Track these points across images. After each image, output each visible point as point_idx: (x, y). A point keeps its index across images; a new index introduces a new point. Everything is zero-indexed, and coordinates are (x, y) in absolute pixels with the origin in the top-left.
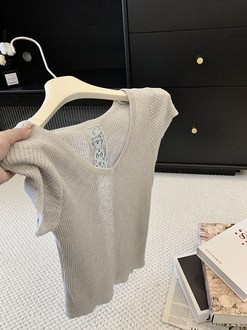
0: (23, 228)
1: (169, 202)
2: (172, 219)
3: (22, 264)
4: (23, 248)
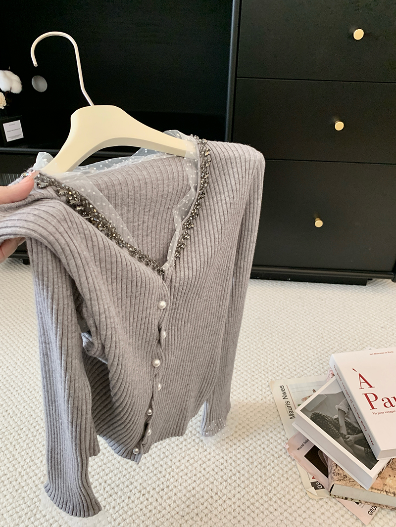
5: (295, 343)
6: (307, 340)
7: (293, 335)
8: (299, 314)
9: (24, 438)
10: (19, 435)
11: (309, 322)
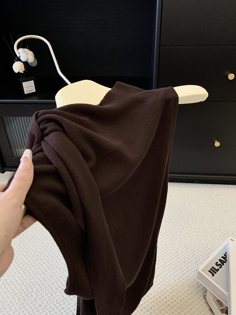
0: (42, 251)
1: (191, 217)
2: (199, 236)
3: (49, 295)
4: (47, 276)
5: (205, 227)
6: (213, 224)
7: (202, 221)
8: (206, 206)
9: (17, 301)
10: (14, 298)
11: (213, 212)
